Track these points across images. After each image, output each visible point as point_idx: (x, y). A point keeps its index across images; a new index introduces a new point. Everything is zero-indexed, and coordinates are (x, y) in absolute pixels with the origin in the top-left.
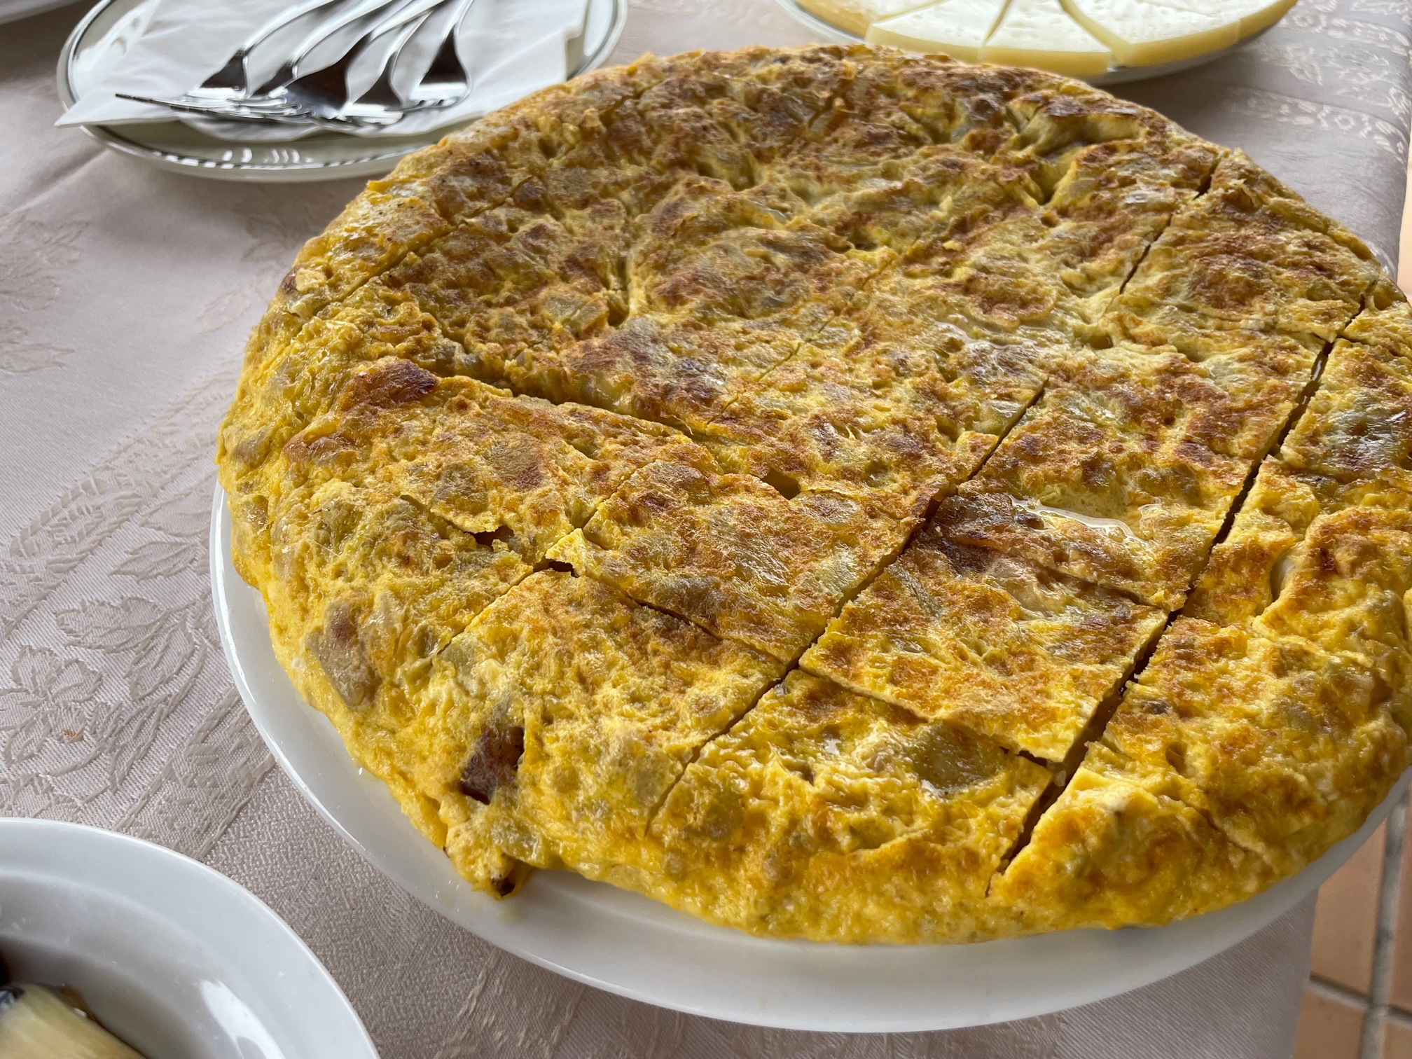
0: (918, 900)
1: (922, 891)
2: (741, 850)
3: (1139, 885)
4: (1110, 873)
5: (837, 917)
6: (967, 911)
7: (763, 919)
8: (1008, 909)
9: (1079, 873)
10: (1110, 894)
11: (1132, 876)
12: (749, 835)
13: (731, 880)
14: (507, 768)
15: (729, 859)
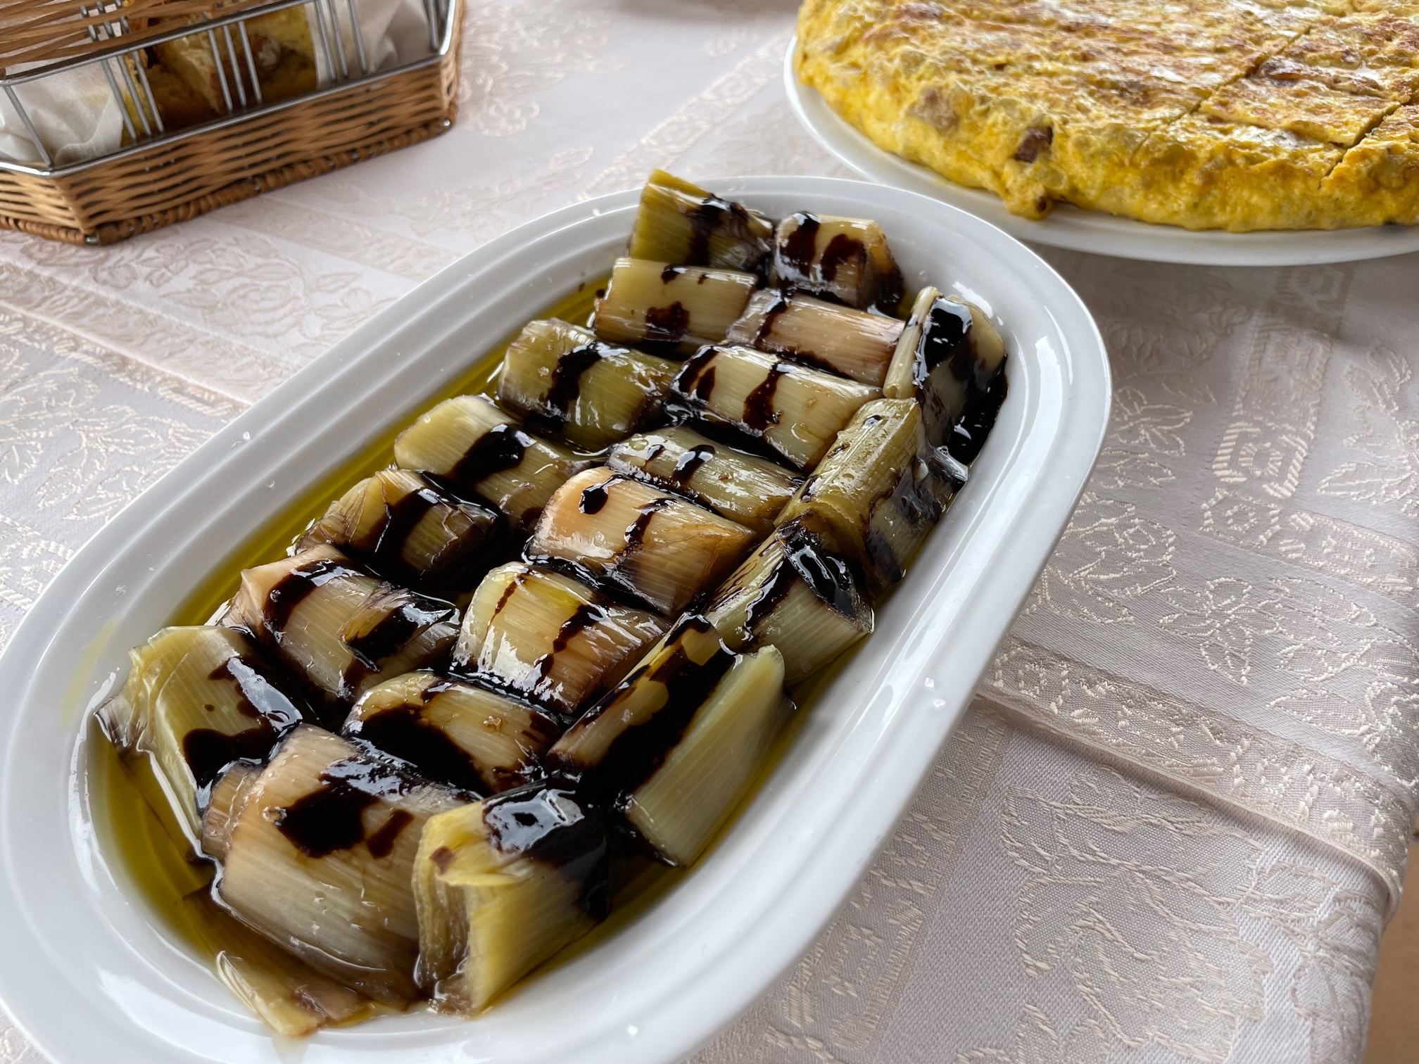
0: (1281, 192)
1: (1283, 187)
2: (1182, 172)
3: (1400, 189)
4: (1383, 180)
5: (1236, 204)
6: (1308, 198)
7: (1196, 205)
8: (1330, 197)
9: (1369, 173)
10: (1384, 191)
11: (1395, 183)
12: (1187, 163)
13: (1177, 187)
14: (1046, 145)
15: (1176, 177)
